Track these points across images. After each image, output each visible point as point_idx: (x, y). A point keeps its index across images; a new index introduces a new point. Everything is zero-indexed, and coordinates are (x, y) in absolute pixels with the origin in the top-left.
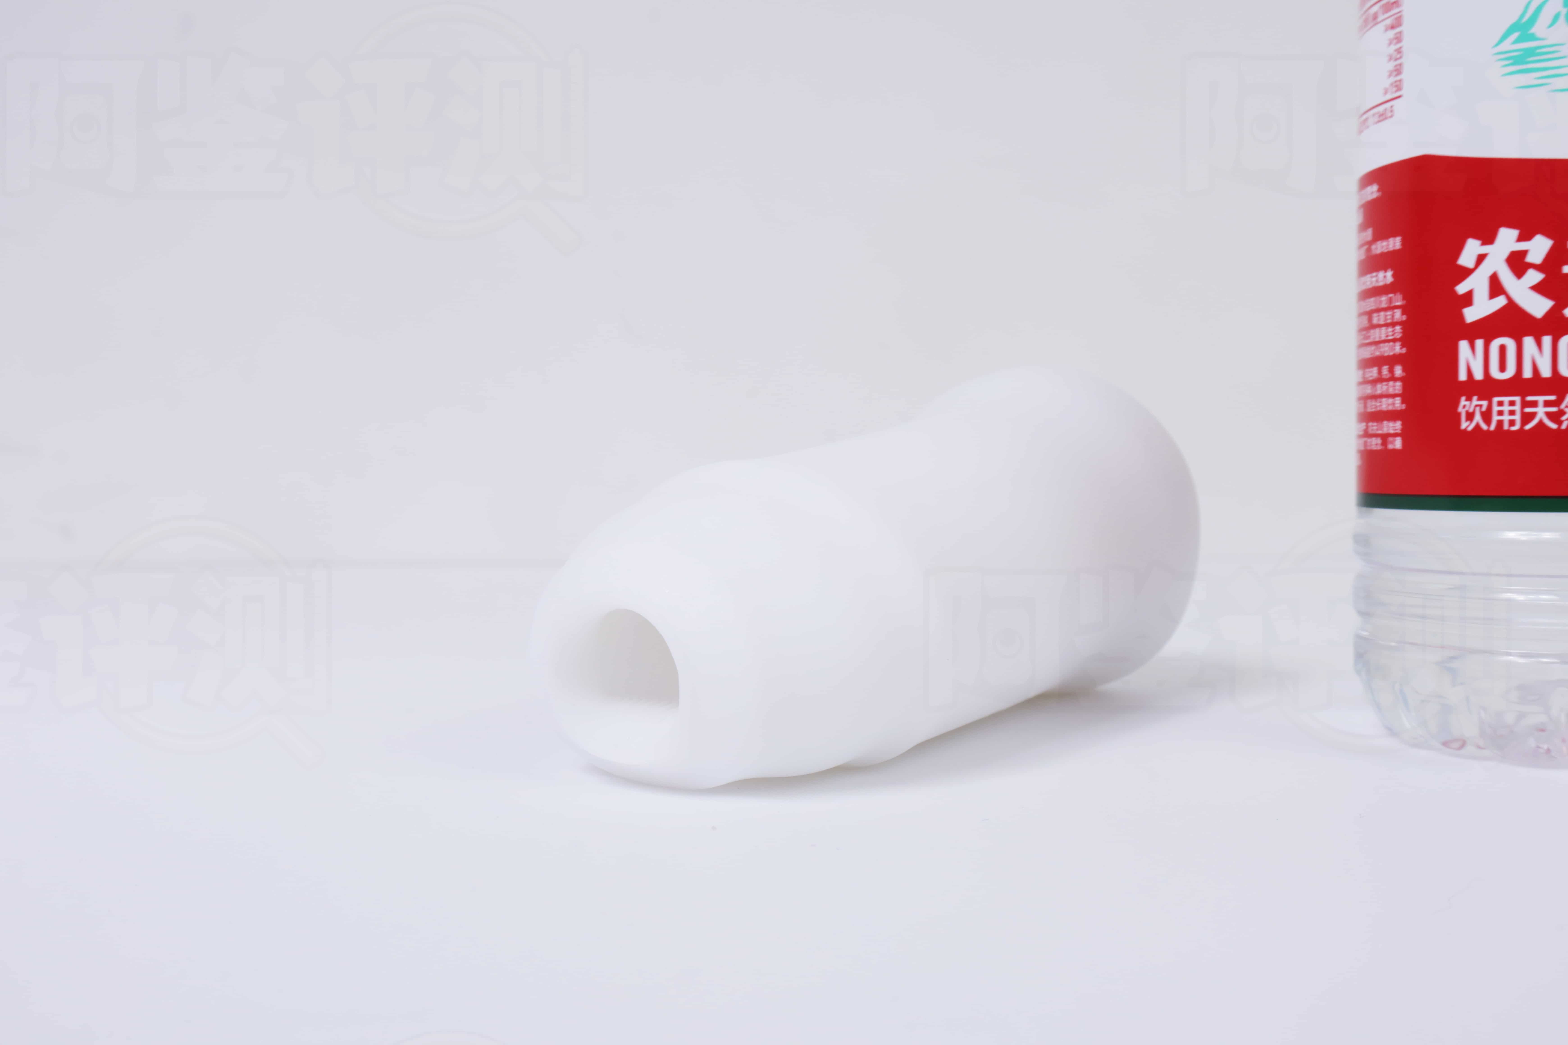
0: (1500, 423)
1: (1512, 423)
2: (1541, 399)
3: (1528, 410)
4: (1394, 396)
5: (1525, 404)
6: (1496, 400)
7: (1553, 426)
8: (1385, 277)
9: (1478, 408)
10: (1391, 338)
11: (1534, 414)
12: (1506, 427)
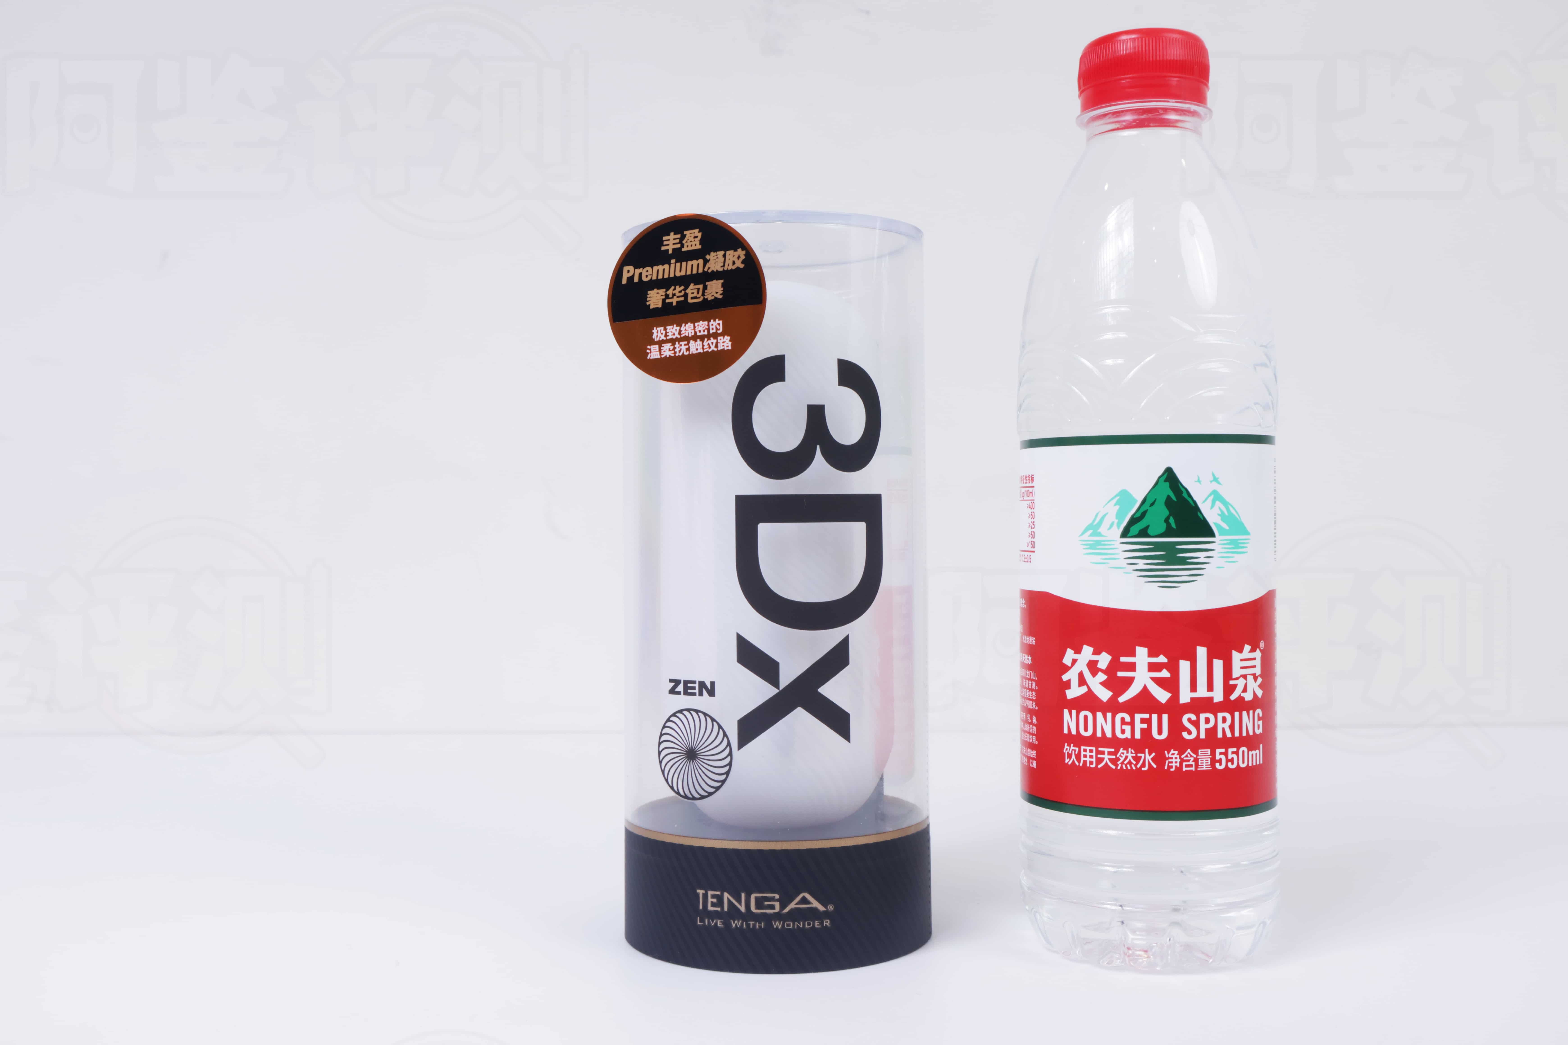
0: (1085, 762)
1: (1091, 763)
2: (1106, 750)
3: (1099, 756)
4: (1033, 735)
5: (1098, 752)
6: (1083, 748)
7: (1114, 767)
8: (1028, 659)
9: (1073, 752)
10: (1031, 698)
11: (1103, 759)
12: (1088, 765)
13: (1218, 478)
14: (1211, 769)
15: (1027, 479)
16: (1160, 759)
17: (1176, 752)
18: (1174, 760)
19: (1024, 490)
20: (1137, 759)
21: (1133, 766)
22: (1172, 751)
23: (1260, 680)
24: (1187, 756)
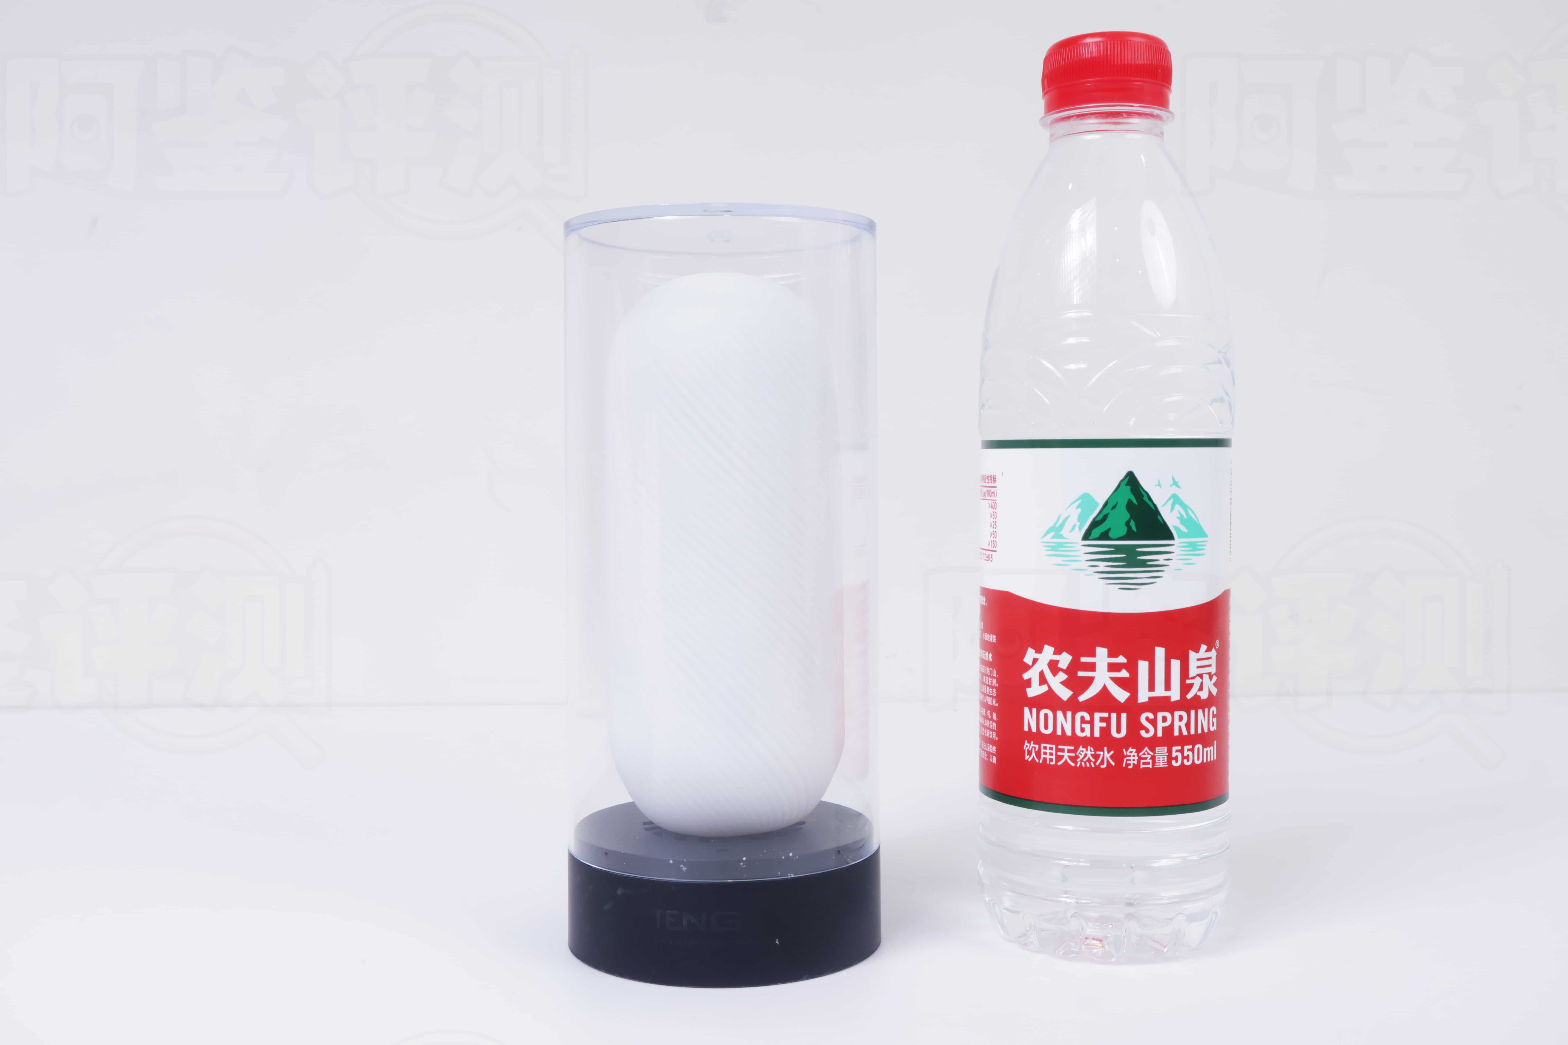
0: (1045, 759)
1: (1051, 760)
2: (1066, 748)
3: (1059, 754)
4: (993, 731)
5: (1058, 750)
6: (1043, 745)
7: (1073, 765)
8: (989, 656)
9: (1033, 749)
10: (991, 694)
11: (1062, 757)
12: (1048, 762)
13: (1178, 482)
14: (1167, 766)
15: (989, 478)
16: (1118, 757)
17: (1134, 750)
18: (1132, 758)
19: (985, 489)
20: (1096, 757)
21: (1092, 763)
22: (1130, 749)
23: (1215, 678)
24: (1144, 754)
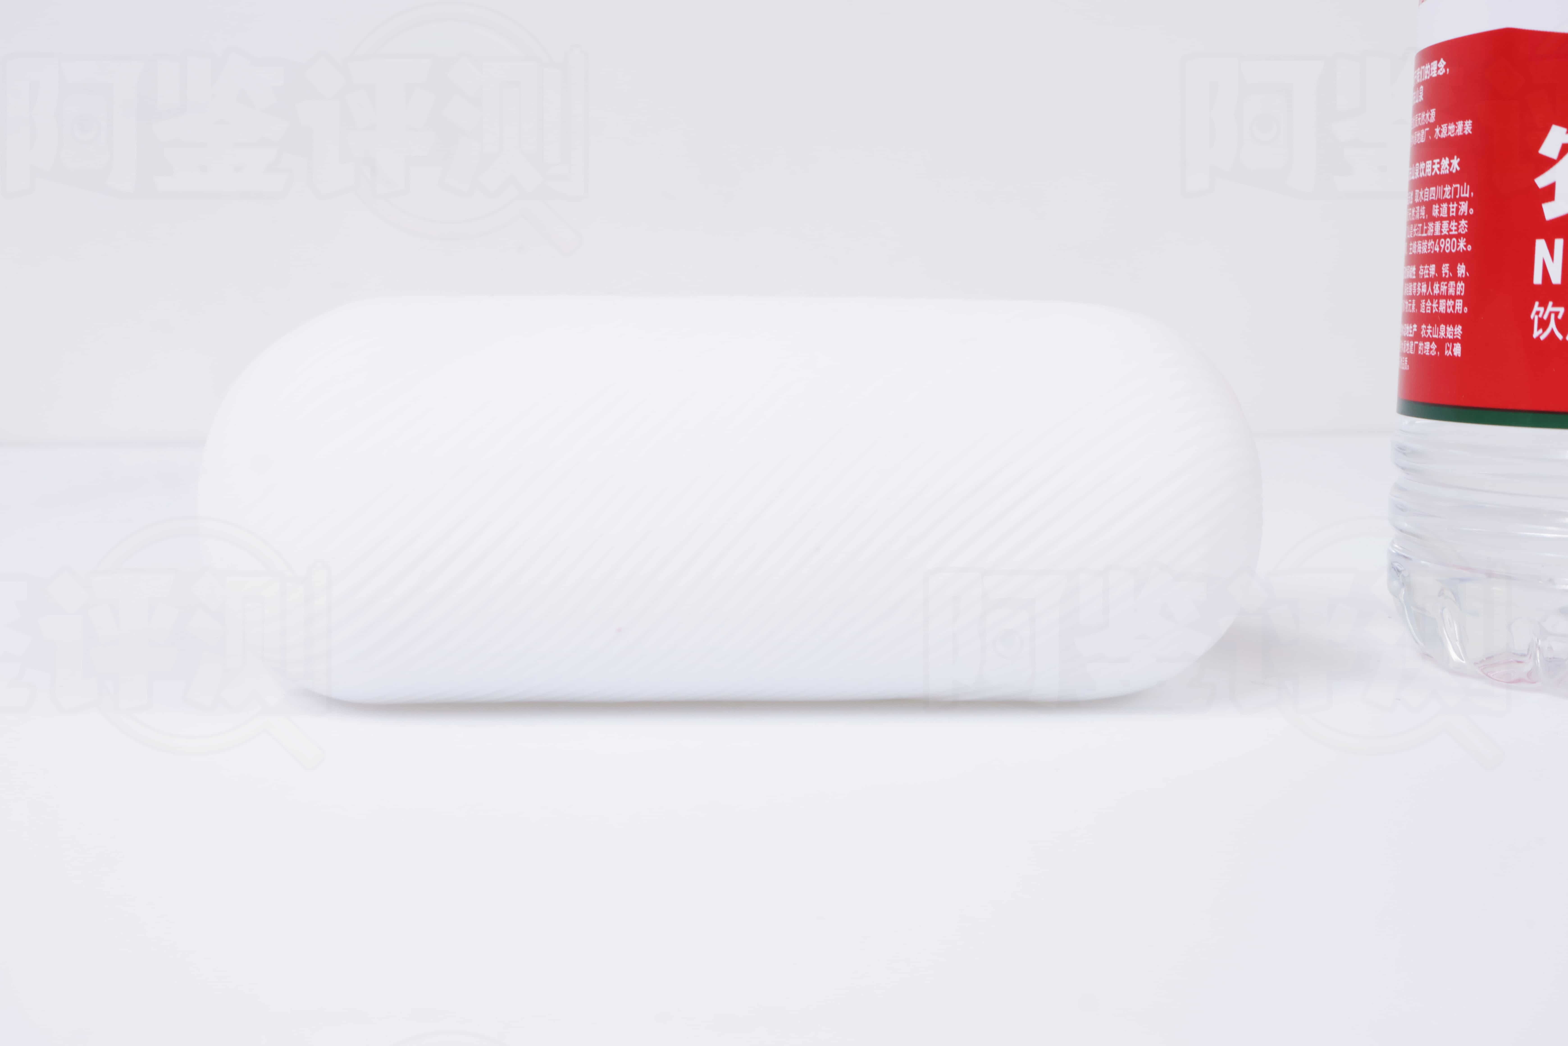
4: (1454, 298)
8: (1450, 165)
9: (1553, 316)
10: (1454, 233)
